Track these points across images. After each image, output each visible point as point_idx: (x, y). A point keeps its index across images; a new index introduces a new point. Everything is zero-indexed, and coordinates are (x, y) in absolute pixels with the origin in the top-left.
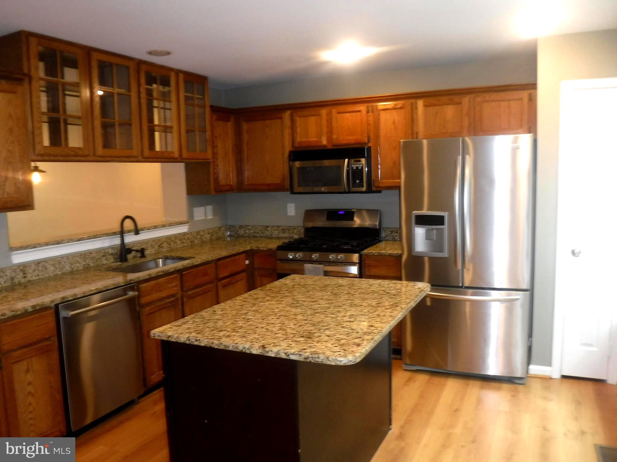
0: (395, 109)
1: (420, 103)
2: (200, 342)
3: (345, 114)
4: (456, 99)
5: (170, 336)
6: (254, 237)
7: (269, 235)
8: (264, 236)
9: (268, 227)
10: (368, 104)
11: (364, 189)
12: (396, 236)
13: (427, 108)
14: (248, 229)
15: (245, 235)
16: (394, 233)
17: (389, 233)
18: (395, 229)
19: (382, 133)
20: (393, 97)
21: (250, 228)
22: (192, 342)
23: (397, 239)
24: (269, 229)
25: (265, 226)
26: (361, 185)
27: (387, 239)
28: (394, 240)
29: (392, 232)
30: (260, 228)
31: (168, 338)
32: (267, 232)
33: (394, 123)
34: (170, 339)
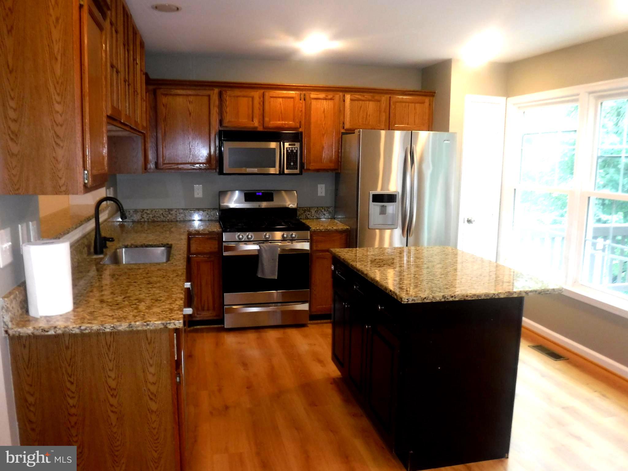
0: (326, 99)
1: (348, 97)
2: (455, 298)
3: (278, 99)
4: (377, 97)
5: (425, 298)
6: (154, 221)
7: (174, 219)
8: (166, 220)
9: (172, 210)
10: (301, 92)
11: (297, 171)
12: (308, 214)
13: (352, 101)
14: (146, 213)
15: (141, 220)
16: (307, 212)
17: (302, 212)
18: (308, 208)
19: (313, 120)
20: (322, 88)
21: (148, 212)
22: (447, 299)
23: (310, 217)
24: (173, 212)
25: (168, 209)
26: (295, 167)
27: (301, 218)
28: (307, 218)
29: (305, 211)
30: (161, 212)
31: (424, 299)
32: (170, 216)
33: (324, 112)
34: (426, 301)
